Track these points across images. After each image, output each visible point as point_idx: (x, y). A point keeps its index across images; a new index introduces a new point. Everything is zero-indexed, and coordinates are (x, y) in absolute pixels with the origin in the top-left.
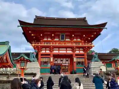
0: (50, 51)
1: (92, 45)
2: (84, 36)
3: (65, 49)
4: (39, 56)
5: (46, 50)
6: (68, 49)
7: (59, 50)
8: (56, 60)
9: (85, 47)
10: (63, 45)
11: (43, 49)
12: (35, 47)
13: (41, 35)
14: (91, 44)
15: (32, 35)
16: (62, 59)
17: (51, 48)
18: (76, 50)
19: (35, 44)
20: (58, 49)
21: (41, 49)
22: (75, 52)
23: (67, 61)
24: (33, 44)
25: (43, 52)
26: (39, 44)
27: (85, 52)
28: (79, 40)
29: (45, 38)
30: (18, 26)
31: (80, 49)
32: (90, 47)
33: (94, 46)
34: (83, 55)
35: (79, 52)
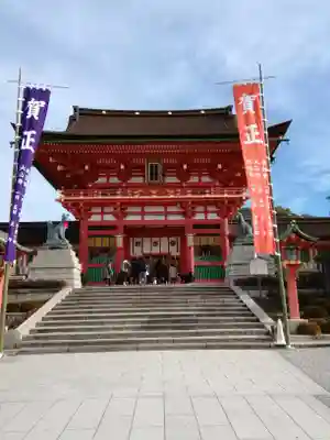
0: (115, 215)
1: (244, 195)
2: (220, 166)
3: (161, 209)
4: (83, 232)
5: (102, 213)
6: (170, 209)
7: (143, 213)
8: (137, 244)
9: (222, 202)
10: (155, 197)
11: (94, 210)
12: (67, 204)
13: (87, 167)
14: (241, 193)
15: (59, 168)
16: (155, 239)
17: (118, 209)
19: (66, 195)
20: (139, 209)
21: (86, 210)
22: (194, 216)
23: (173, 244)
25: (95, 218)
26: (79, 195)
27: (224, 217)
28: (206, 179)
29: (102, 176)
30: (12, 143)
31: (210, 208)
32: (238, 200)
33: (247, 198)
34: (218, 226)
35: (206, 217)
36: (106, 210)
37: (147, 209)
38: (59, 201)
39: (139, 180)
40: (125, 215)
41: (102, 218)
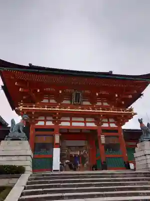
0: (53, 122)
1: (134, 111)
2: (117, 96)
3: (83, 119)
5: (45, 121)
6: (88, 120)
7: (71, 122)
9: (120, 116)
10: (80, 110)
11: (40, 118)
12: (23, 112)
13: (39, 91)
15: (20, 90)
17: (57, 117)
18: (103, 121)
19: (24, 106)
20: (68, 119)
21: (35, 118)
22: (102, 124)
24: (21, 107)
25: (41, 123)
26: (32, 107)
29: (45, 99)
31: (111, 120)
33: (135, 114)
34: (116, 131)
35: (109, 125)
36: (48, 118)
37: (73, 119)
39: (68, 102)
40: (60, 122)
41: (45, 123)
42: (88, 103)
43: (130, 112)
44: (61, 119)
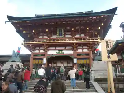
0: (44, 50)
1: (99, 41)
2: (88, 29)
3: (64, 48)
6: (67, 48)
9: (89, 44)
12: (25, 45)
13: (34, 31)
14: (97, 39)
15: (24, 32)
16: (62, 61)
18: (78, 48)
19: (25, 42)
20: (54, 48)
21: (32, 48)
22: (77, 50)
26: (30, 42)
27: (91, 51)
28: (83, 35)
29: (41, 36)
30: (5, 22)
31: (84, 47)
32: (96, 43)
34: (88, 54)
35: (83, 51)
36: (41, 48)
37: (57, 48)
38: (22, 44)
39: (55, 37)
40: (48, 50)
41: (39, 51)
42: (69, 36)
43: (97, 41)
44: (50, 48)
